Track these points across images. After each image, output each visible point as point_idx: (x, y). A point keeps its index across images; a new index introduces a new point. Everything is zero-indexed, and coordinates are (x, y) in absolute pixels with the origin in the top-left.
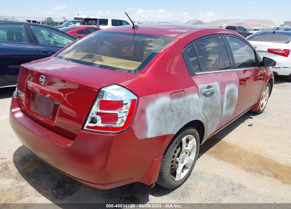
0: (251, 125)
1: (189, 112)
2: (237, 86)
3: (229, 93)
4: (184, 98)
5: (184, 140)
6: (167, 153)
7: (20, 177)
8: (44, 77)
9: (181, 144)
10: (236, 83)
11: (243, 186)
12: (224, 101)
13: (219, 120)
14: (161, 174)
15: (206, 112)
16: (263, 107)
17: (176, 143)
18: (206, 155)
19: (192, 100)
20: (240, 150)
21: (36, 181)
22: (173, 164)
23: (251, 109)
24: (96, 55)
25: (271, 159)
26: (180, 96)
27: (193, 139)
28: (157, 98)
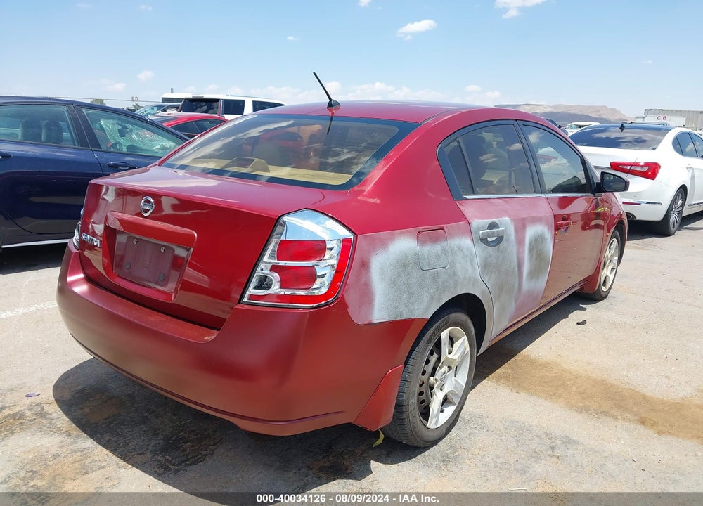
0: (584, 322)
1: (455, 274)
2: (549, 229)
3: (533, 243)
4: (444, 244)
5: (445, 335)
6: (411, 361)
7: (76, 431)
8: (152, 201)
9: (438, 346)
10: (547, 224)
11: (574, 441)
12: (523, 258)
13: (516, 302)
14: (399, 408)
15: (489, 280)
16: (608, 285)
17: (429, 341)
18: (489, 382)
19: (460, 249)
20: (563, 372)
21: (115, 439)
22: (423, 388)
23: (582, 288)
24: (256, 160)
25: (630, 389)
26: (435, 240)
27: (463, 338)
28: (392, 239)
